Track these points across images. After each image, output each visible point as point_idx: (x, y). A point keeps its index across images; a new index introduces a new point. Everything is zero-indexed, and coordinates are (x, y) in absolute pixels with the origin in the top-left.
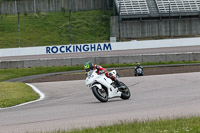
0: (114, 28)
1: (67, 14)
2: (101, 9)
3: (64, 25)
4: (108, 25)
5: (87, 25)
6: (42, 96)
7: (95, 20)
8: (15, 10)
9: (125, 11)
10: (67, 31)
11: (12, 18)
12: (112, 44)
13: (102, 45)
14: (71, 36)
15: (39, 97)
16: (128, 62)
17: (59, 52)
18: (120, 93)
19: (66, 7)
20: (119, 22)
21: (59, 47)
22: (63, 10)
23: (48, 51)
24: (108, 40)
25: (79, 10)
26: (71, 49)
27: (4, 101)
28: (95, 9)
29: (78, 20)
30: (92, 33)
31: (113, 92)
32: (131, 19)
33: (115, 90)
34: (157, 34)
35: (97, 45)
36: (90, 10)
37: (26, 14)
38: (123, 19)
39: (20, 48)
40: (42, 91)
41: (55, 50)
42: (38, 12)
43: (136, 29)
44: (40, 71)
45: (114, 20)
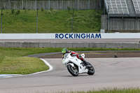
0: (104, 23)
1: (71, 11)
2: (95, 9)
3: (69, 19)
4: (100, 21)
5: (85, 20)
6: (51, 68)
7: (90, 17)
8: (35, 7)
9: (112, 11)
10: (71, 24)
11: (33, 12)
12: (101, 34)
13: (95, 34)
14: (73, 27)
15: (49, 68)
16: (113, 47)
17: (64, 38)
18: (87, 70)
19: (71, 7)
20: (107, 19)
21: (64, 34)
22: (69, 9)
23: (56, 37)
24: (99, 31)
25: (80, 9)
26: (73, 36)
27: (24, 70)
28: (91, 9)
29: (78, 16)
30: (88, 26)
31: (82, 70)
32: (116, 17)
33: (83, 68)
34: (133, 29)
35: (91, 34)
36: (87, 9)
37: (42, 10)
38: (110, 17)
39: (37, 34)
40: (51, 64)
41: (61, 36)
42: (51, 9)
43: (119, 25)
44: (51, 50)
45: (104, 18)
